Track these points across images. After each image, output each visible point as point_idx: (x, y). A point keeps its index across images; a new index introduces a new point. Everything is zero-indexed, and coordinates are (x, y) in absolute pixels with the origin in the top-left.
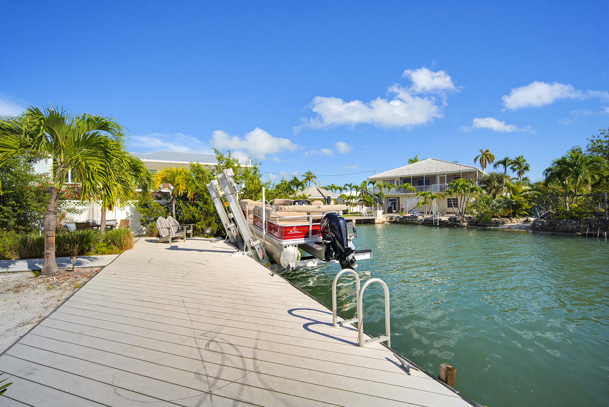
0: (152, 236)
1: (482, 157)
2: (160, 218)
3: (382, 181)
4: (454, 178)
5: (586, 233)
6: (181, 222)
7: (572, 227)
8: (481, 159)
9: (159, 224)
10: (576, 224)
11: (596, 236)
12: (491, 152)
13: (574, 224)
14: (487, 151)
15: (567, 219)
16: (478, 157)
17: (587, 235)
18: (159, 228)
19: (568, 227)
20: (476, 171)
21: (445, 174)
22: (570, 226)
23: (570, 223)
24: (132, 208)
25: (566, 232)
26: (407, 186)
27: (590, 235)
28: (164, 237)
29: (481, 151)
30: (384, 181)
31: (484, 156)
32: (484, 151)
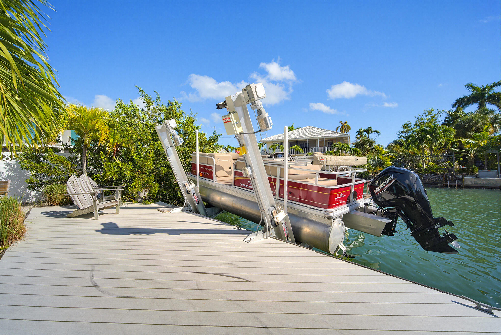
0: (51, 205)
1: (342, 128)
2: (72, 178)
3: (272, 143)
4: (328, 142)
5: (447, 185)
6: (101, 183)
7: (432, 180)
8: (341, 128)
9: (71, 188)
10: (435, 178)
11: (455, 186)
12: (348, 124)
13: (434, 177)
14: (346, 123)
15: (428, 174)
16: (338, 127)
17: (448, 186)
18: (73, 195)
19: (429, 180)
20: (348, 137)
21: (324, 139)
22: (431, 179)
23: (431, 177)
24: (8, 165)
25: (429, 184)
26: (296, 148)
27: (451, 186)
28: (81, 208)
29: (341, 122)
30: (273, 143)
31: (343, 127)
32: (343, 122)
